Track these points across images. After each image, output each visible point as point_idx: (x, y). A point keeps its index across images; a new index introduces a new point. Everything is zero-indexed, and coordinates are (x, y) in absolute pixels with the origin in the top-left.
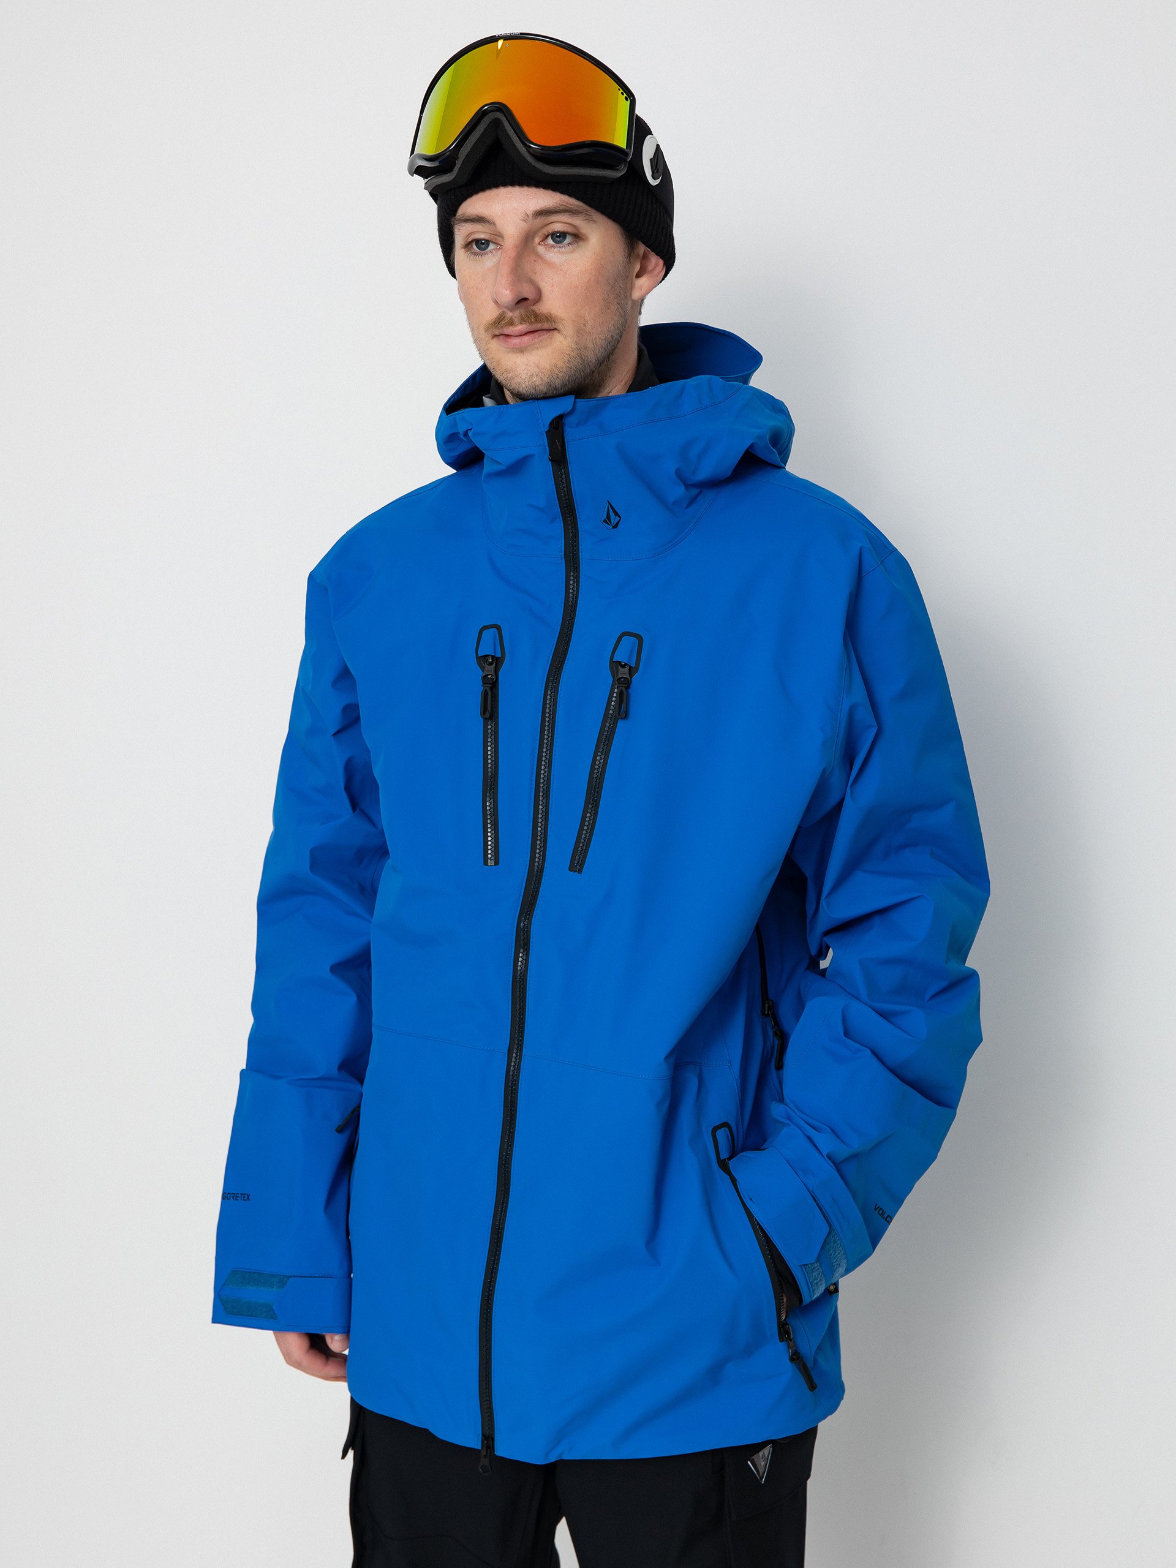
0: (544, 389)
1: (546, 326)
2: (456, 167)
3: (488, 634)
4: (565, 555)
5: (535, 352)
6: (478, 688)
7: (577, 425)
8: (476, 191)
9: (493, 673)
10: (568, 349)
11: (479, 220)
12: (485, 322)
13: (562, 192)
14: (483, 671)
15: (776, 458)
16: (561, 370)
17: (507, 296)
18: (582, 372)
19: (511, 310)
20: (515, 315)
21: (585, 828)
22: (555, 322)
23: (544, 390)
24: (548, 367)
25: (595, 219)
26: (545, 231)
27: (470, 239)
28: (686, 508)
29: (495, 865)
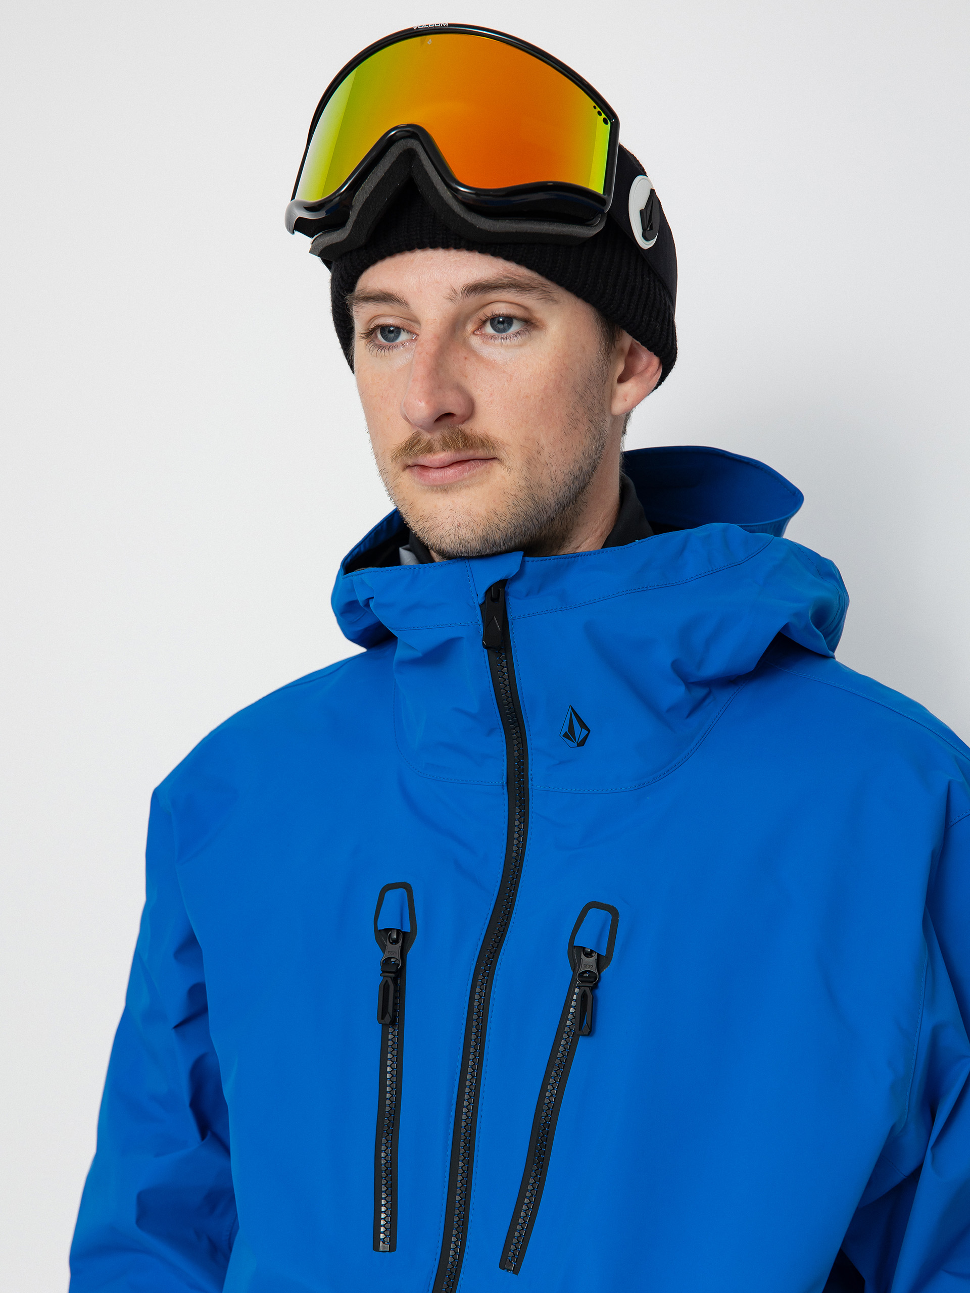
0: (477, 545)
1: (481, 453)
2: (350, 220)
3: (394, 898)
4: (507, 783)
5: (464, 492)
6: (374, 979)
7: (527, 595)
8: (382, 257)
9: (398, 956)
10: (514, 487)
11: (385, 297)
12: (393, 447)
13: (508, 258)
14: (384, 952)
15: (822, 644)
16: (503, 518)
17: (422, 409)
18: (535, 520)
19: (430, 430)
20: (436, 437)
21: (526, 1201)
22: (493, 447)
23: (478, 547)
24: (484, 513)
25: (556, 298)
26: (481, 315)
27: (372, 326)
28: (687, 717)
29: (389, 1251)
